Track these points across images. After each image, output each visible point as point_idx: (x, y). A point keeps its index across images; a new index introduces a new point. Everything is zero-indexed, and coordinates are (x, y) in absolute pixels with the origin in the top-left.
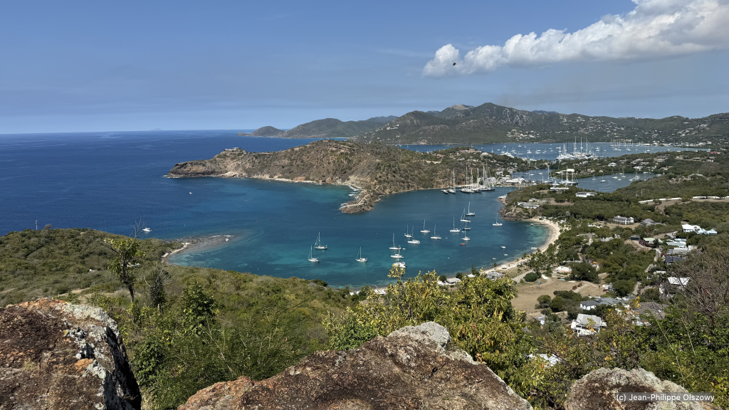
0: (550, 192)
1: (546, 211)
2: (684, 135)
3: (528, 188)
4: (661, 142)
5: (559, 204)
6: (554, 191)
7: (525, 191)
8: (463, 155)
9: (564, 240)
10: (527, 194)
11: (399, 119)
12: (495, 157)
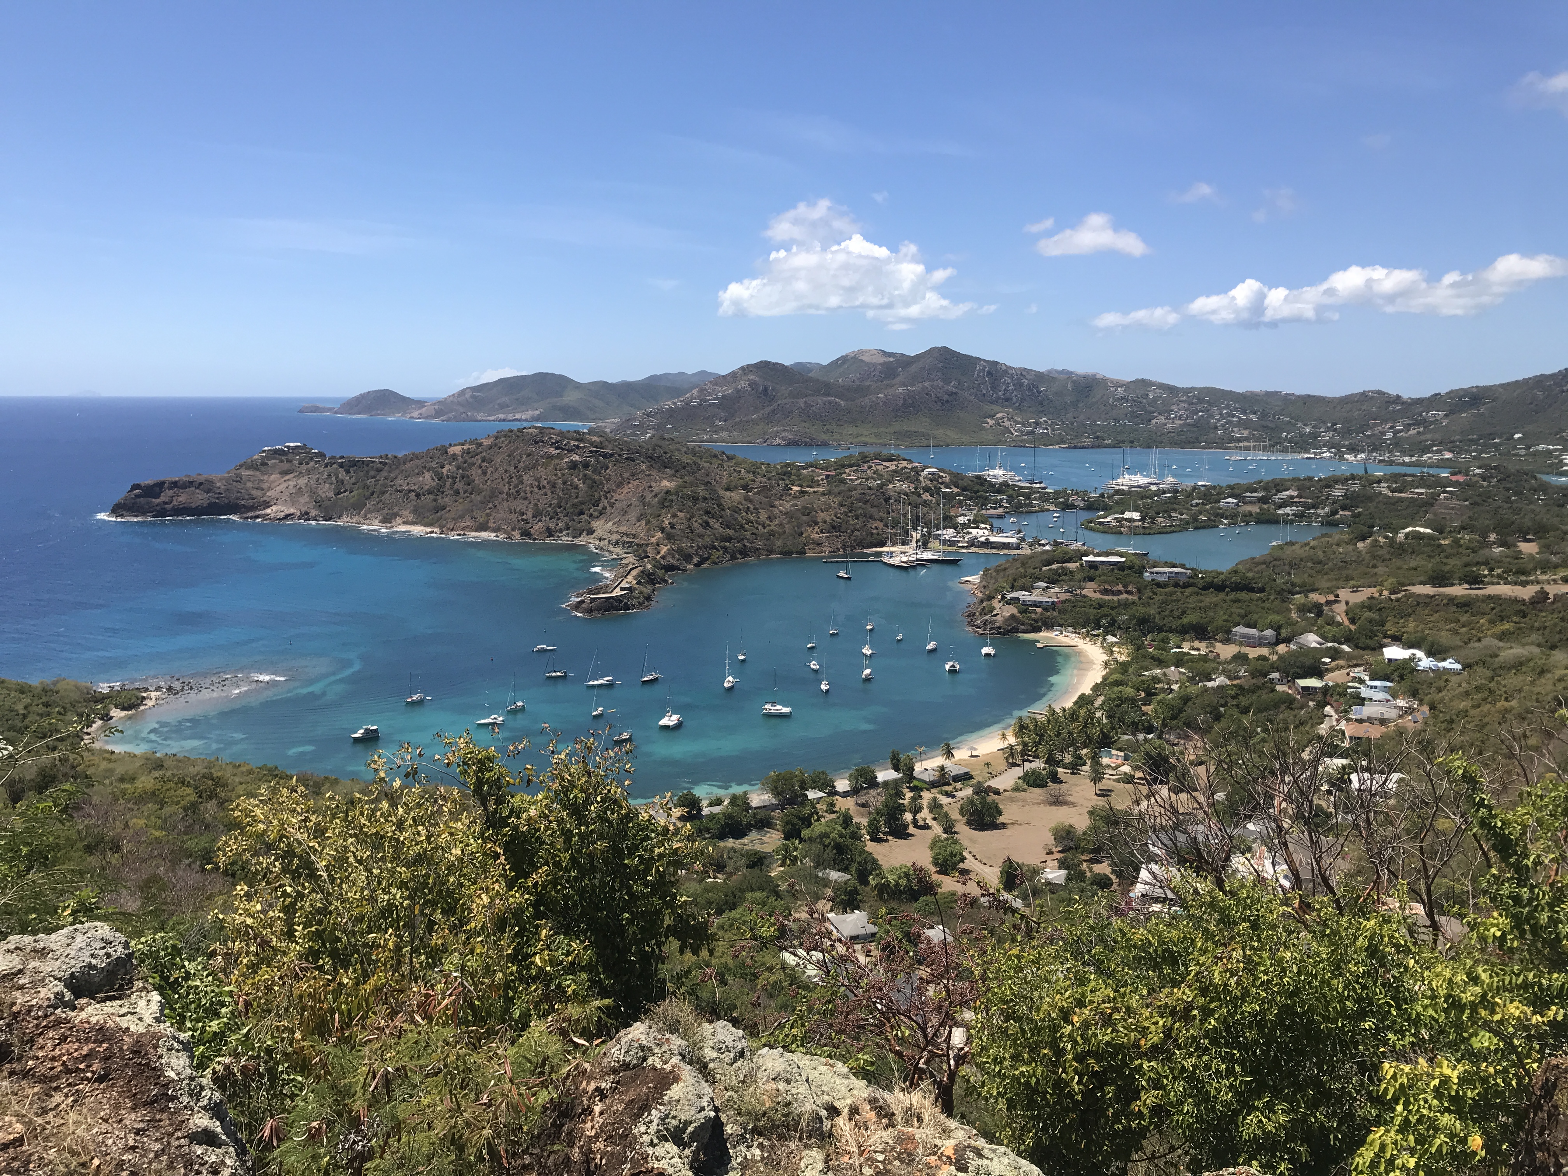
0: (1082, 569)
1: (1073, 615)
2: (1390, 435)
3: (1032, 557)
4: (1340, 451)
5: (1103, 596)
6: (1093, 565)
7: (1024, 565)
9: (1115, 684)
10: (1029, 570)
11: (721, 380)
12: (957, 479)
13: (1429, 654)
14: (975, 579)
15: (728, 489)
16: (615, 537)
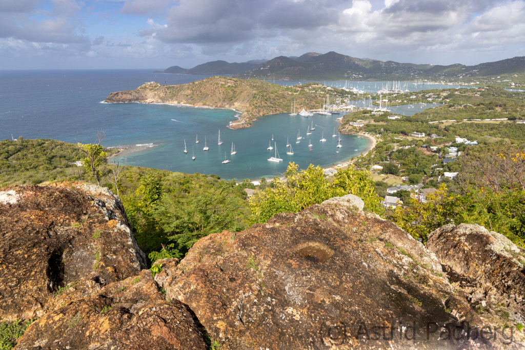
0: (371, 115)
1: (368, 128)
2: (461, 77)
3: (357, 112)
4: (446, 82)
5: (377, 123)
6: (374, 115)
7: (355, 115)
8: (314, 89)
9: (379, 147)
10: (355, 116)
11: (269, 62)
12: (336, 90)
13: (468, 140)
14: (341, 119)
15: (272, 93)
16: (240, 107)
